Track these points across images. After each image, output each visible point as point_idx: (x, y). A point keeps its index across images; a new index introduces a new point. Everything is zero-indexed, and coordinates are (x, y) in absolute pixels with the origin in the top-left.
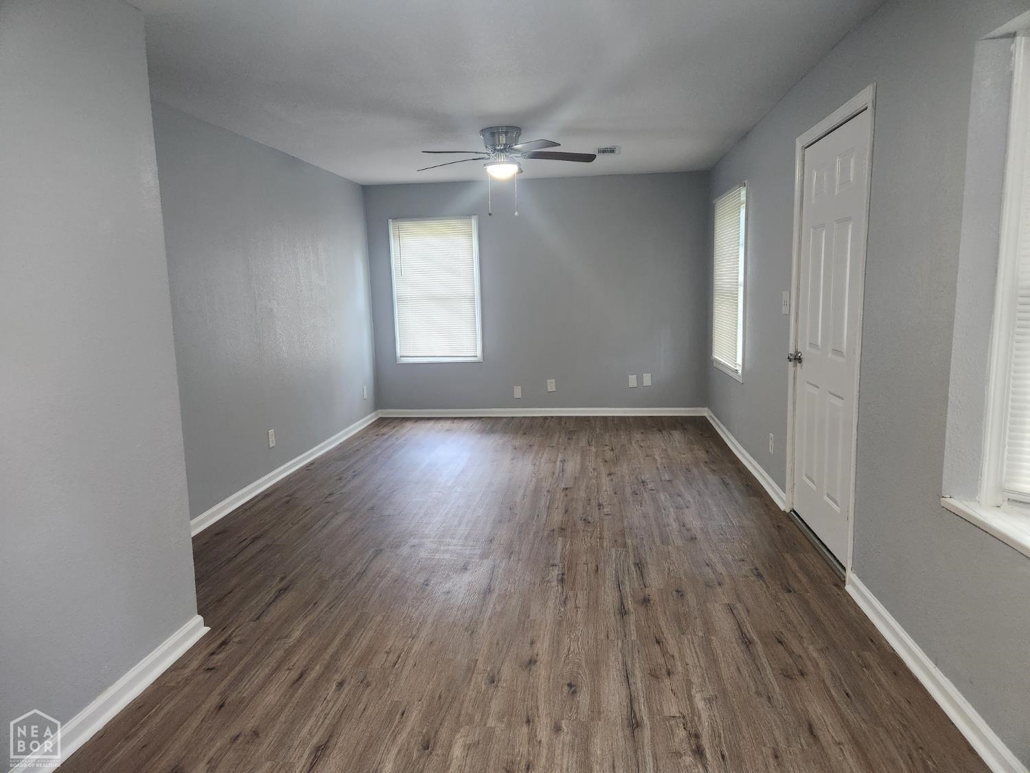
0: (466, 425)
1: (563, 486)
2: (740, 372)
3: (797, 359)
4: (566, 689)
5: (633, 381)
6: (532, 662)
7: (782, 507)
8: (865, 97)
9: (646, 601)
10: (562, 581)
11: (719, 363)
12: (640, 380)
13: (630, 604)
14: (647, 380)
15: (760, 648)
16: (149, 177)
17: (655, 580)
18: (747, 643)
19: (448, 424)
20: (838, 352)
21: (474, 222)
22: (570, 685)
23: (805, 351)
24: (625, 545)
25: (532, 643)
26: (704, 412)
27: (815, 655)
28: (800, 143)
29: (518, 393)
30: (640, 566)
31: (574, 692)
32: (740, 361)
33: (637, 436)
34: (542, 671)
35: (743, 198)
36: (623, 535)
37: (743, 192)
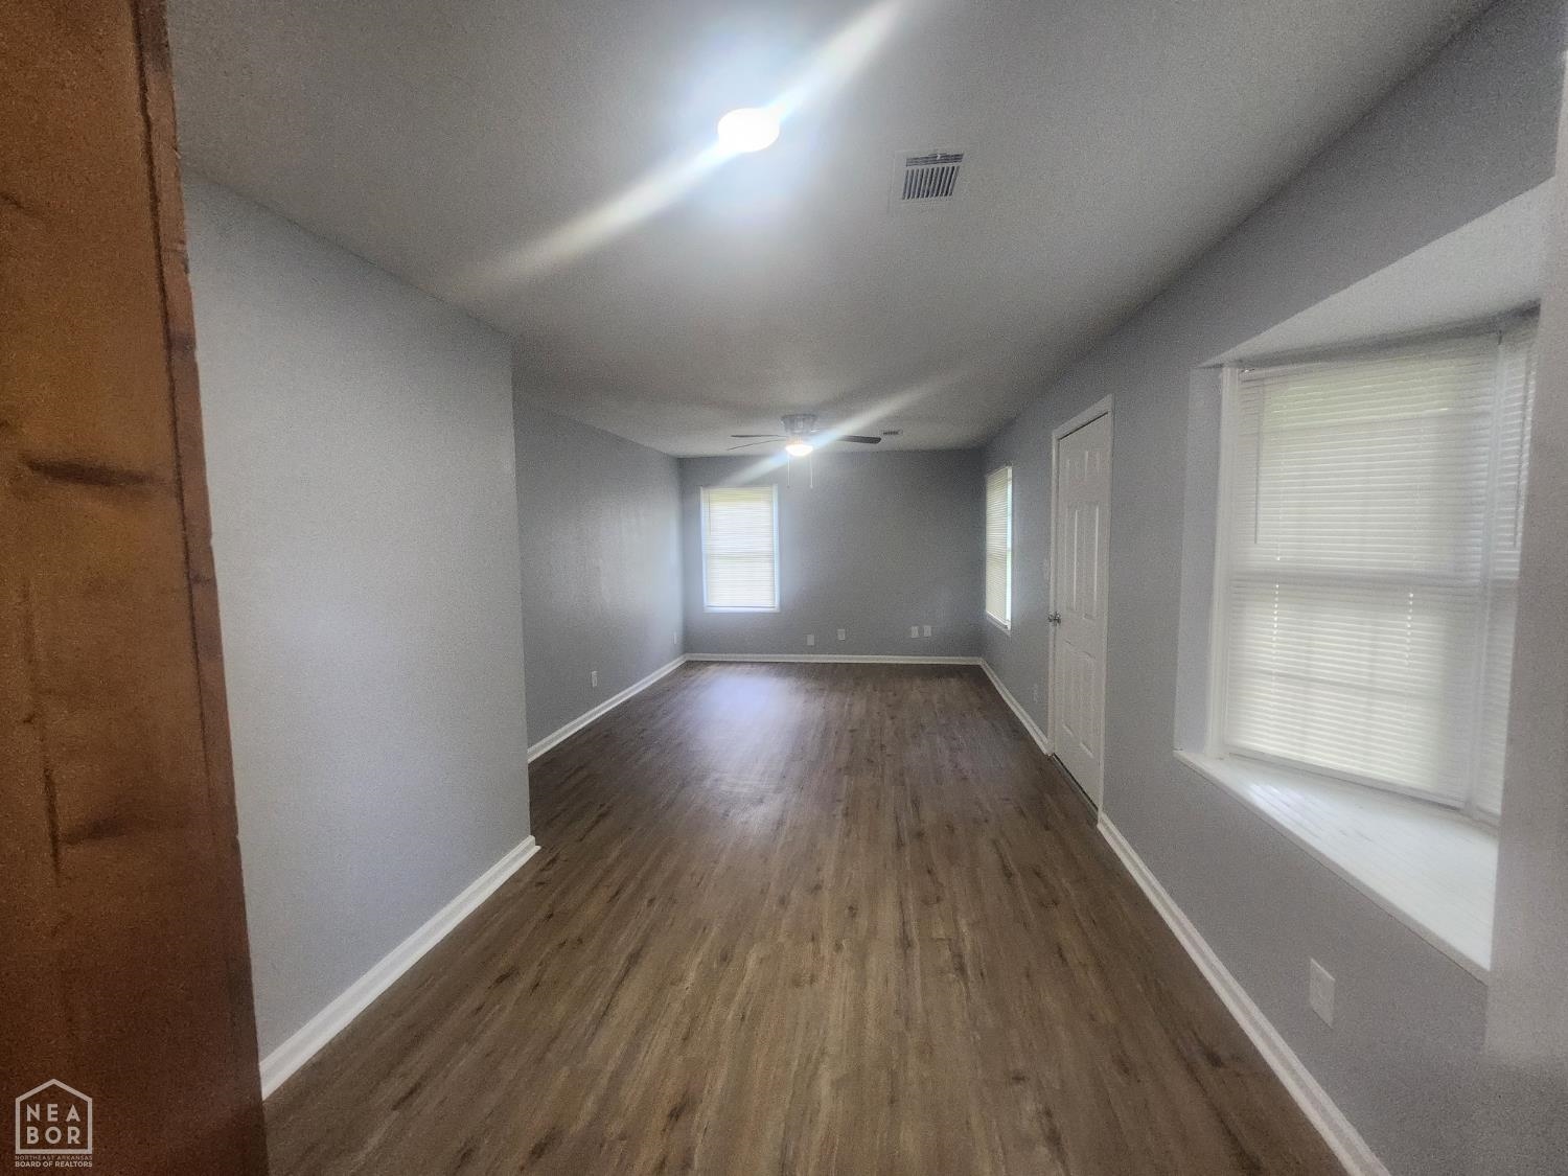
0: (764, 668)
1: (849, 728)
2: (1009, 628)
3: (1056, 620)
4: (847, 911)
5: (915, 632)
6: (818, 887)
7: (1045, 751)
8: (1105, 403)
9: (920, 835)
10: (846, 815)
11: (990, 617)
12: (921, 631)
13: (906, 838)
14: (928, 631)
15: (1019, 880)
16: (508, 466)
17: (929, 815)
18: (1009, 875)
19: (748, 668)
20: (1091, 617)
21: (775, 488)
22: (851, 908)
23: (1063, 613)
24: (903, 784)
25: (819, 870)
26: (979, 661)
27: (1068, 886)
28: (1055, 435)
29: (811, 641)
30: (916, 803)
31: (854, 916)
32: (1009, 617)
33: (918, 682)
34: (826, 894)
35: (1010, 475)
36: (902, 775)
37: (1010, 471)
